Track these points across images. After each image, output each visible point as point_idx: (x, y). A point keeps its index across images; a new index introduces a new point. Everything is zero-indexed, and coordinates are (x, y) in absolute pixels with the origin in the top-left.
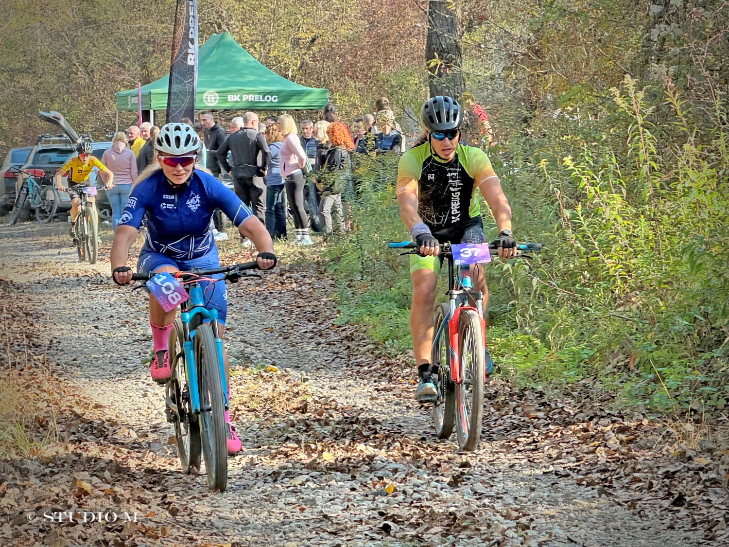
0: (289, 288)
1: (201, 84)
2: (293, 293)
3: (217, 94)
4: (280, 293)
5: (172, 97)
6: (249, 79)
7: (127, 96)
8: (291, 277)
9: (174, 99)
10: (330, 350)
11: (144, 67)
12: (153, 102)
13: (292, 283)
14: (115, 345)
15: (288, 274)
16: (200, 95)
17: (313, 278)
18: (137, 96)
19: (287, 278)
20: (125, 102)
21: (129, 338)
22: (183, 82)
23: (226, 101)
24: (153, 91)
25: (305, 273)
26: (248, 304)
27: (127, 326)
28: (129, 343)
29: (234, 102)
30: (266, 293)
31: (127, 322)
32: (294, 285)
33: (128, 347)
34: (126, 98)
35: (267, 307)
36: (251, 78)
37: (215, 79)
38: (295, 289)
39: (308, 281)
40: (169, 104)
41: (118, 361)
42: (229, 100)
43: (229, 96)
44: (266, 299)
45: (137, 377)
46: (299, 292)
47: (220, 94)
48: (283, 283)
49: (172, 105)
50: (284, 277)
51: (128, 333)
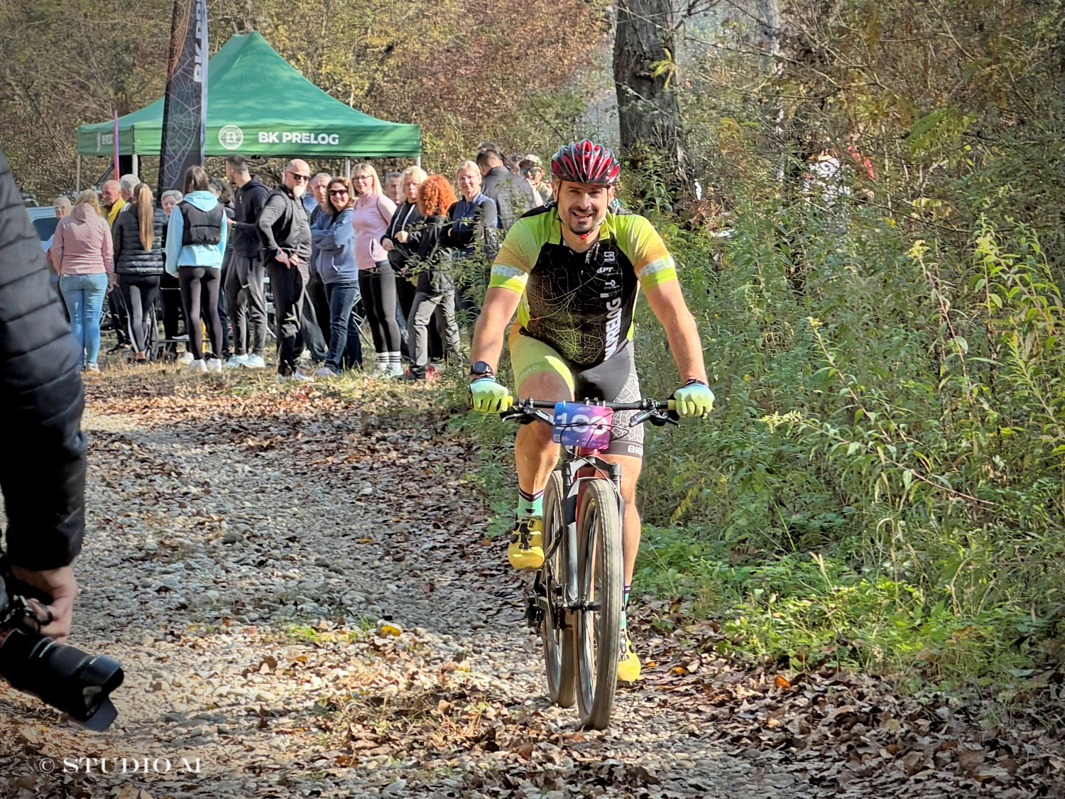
0: (386, 458)
1: (214, 114)
2: (395, 469)
3: (241, 131)
4: (371, 469)
5: (170, 133)
6: (292, 107)
7: (95, 132)
8: (384, 439)
9: (172, 138)
10: (487, 587)
11: (119, 88)
12: (138, 142)
13: (389, 450)
14: (88, 567)
15: (379, 434)
16: (214, 132)
17: (426, 443)
18: (112, 132)
19: (378, 440)
20: (93, 142)
21: (114, 554)
22: (186, 109)
23: (256, 141)
24: (137, 125)
25: (407, 432)
26: (319, 488)
27: (108, 527)
28: (115, 565)
29: (268, 143)
30: (346, 468)
31: (108, 521)
32: (394, 454)
33: (113, 571)
34: (93, 136)
35: (353, 495)
36: (297, 104)
37: (239, 106)
38: (397, 462)
39: (415, 446)
40: (163, 145)
41: (97, 604)
42: (261, 141)
43: (261, 134)
44: (347, 479)
45: (136, 639)
46: (406, 467)
47: (247, 131)
48: (373, 451)
49: (169, 148)
50: (373, 439)
51: (110, 544)
